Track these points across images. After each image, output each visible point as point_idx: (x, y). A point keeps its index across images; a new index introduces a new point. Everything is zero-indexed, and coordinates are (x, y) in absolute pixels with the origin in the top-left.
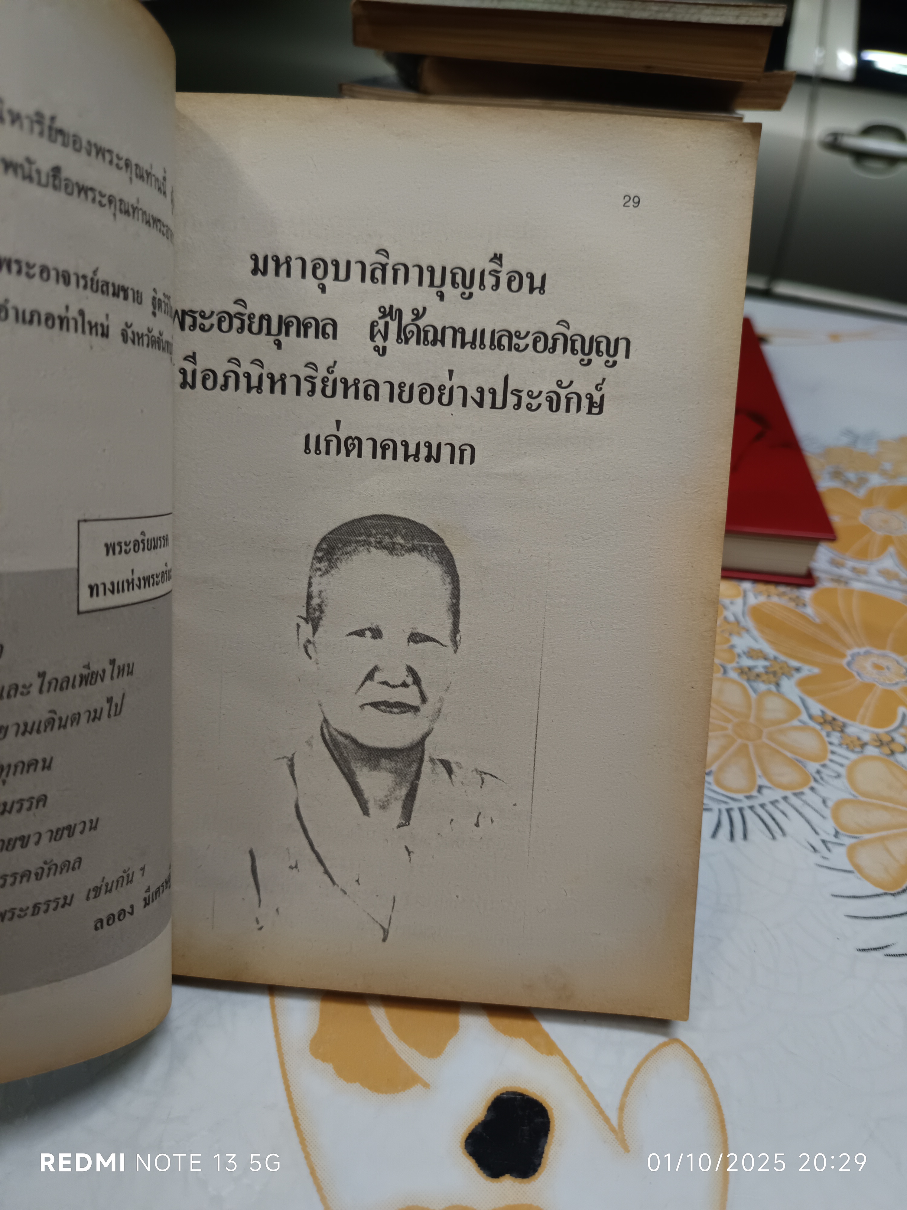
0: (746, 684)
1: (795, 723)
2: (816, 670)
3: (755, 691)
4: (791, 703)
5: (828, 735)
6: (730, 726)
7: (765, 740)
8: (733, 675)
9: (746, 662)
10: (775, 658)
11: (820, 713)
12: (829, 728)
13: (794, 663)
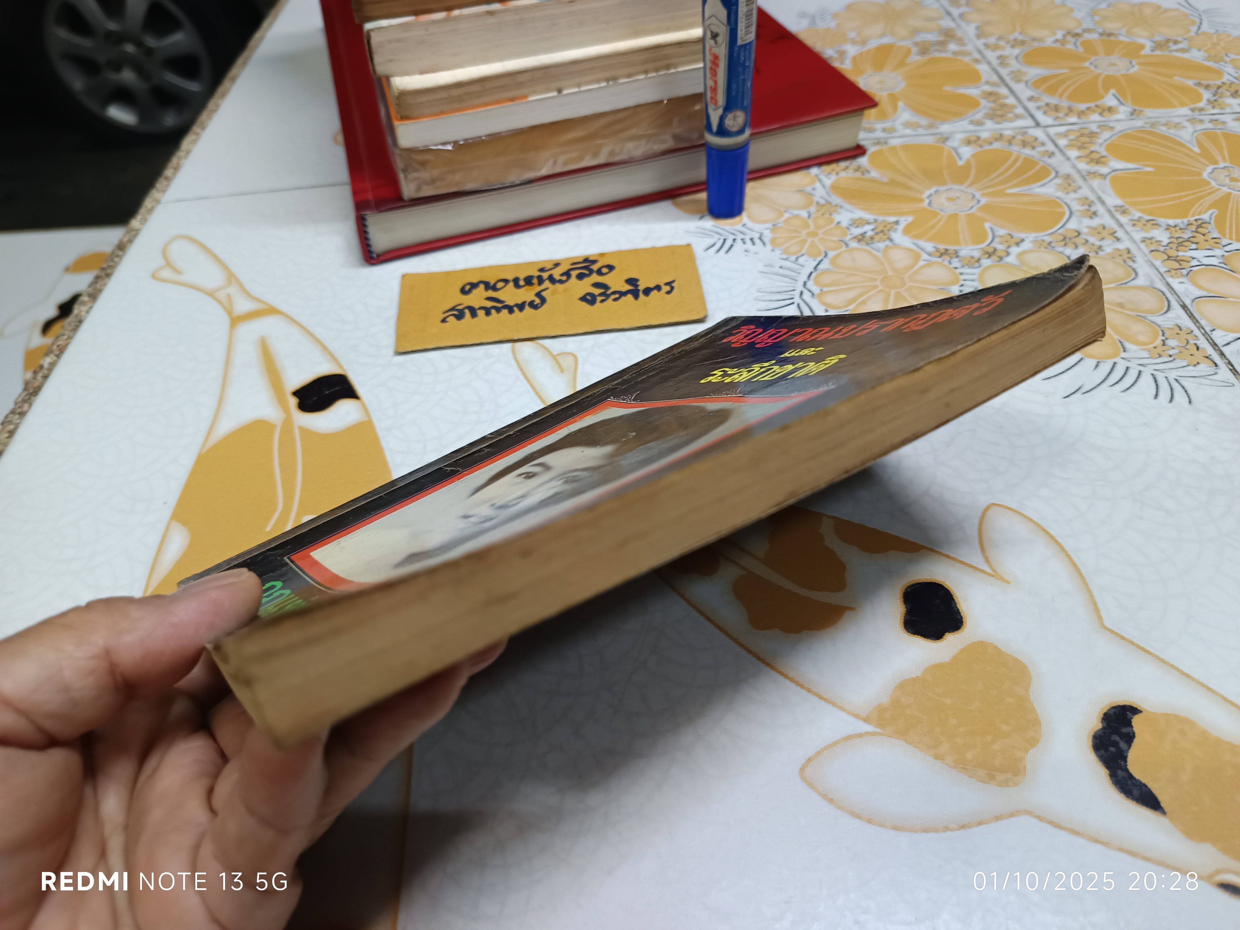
0: (867, 248)
1: (921, 263)
2: (910, 219)
3: (878, 251)
4: (908, 249)
5: (950, 263)
6: (878, 283)
7: (909, 284)
8: (854, 244)
9: (857, 231)
10: (876, 221)
11: (934, 250)
12: (946, 258)
13: (892, 219)
